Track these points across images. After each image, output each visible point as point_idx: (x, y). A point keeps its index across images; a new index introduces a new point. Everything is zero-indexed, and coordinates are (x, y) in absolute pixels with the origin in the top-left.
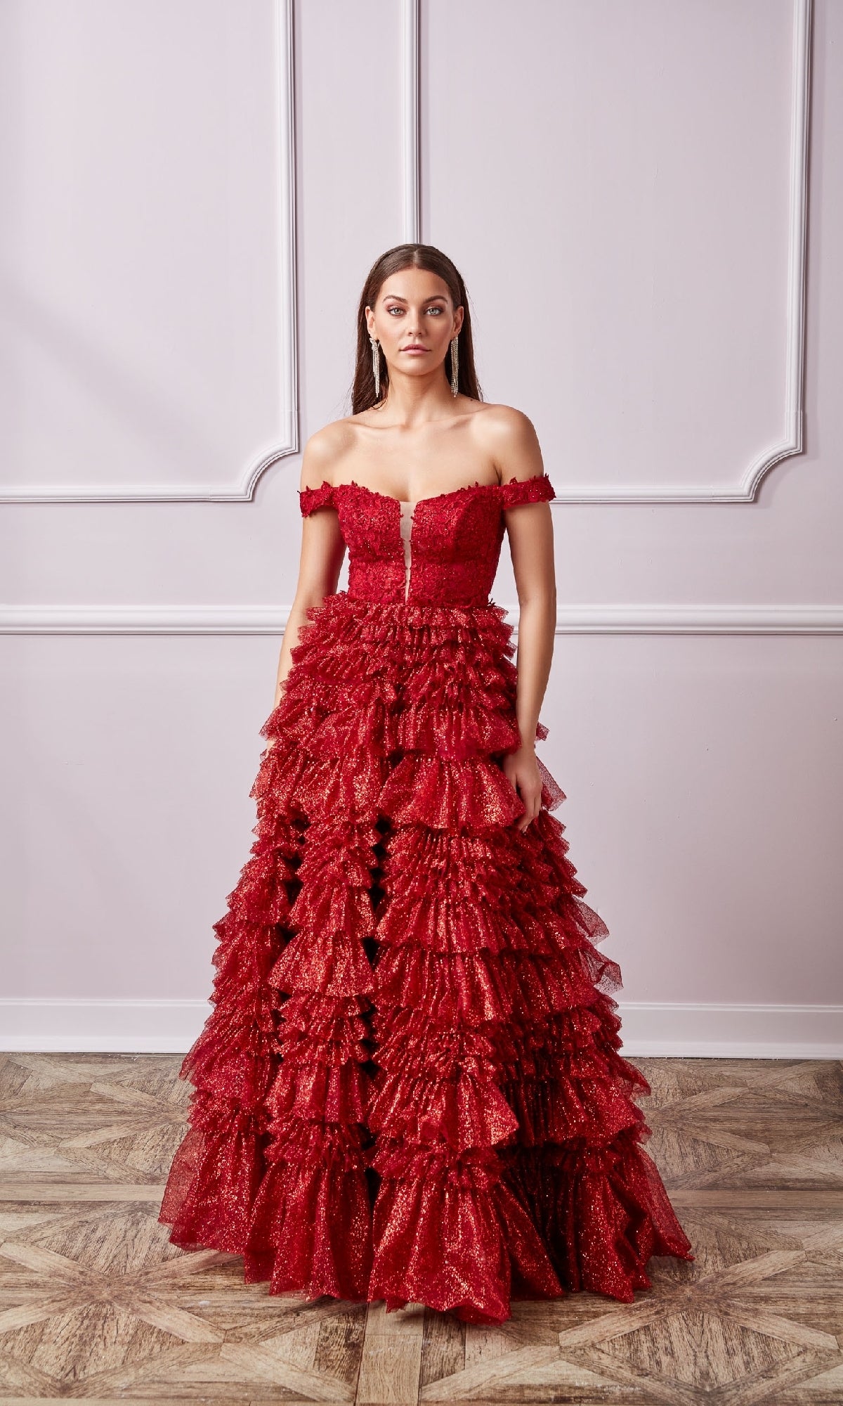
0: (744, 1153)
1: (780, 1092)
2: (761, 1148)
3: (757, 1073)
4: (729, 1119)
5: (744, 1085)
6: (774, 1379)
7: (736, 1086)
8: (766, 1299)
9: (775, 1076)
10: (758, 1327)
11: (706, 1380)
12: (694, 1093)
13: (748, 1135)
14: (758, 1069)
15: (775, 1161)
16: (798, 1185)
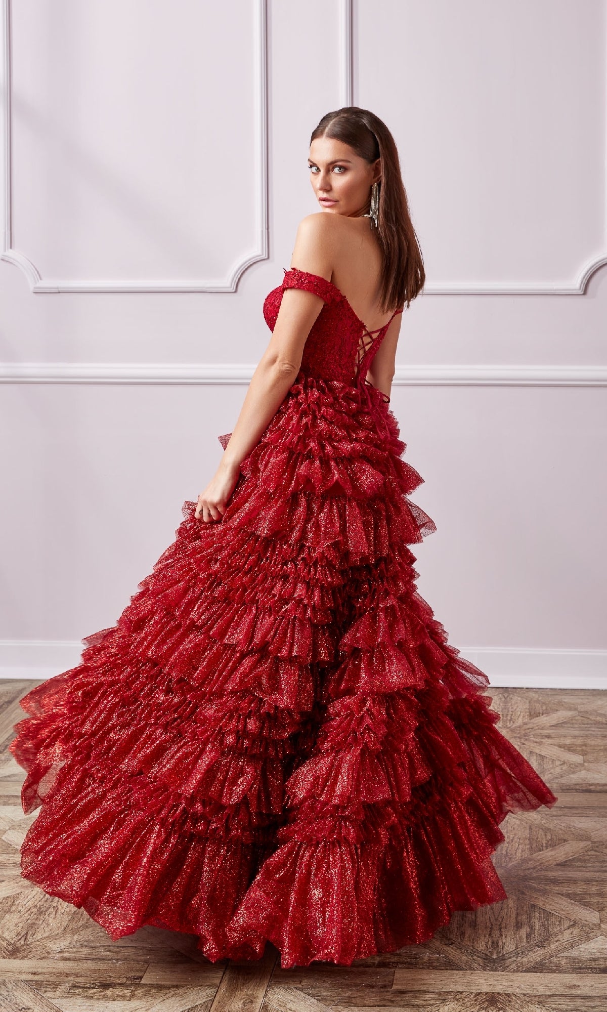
0: (564, 763)
1: (601, 715)
2: (577, 759)
3: (587, 700)
4: (560, 736)
5: (576, 709)
6: (546, 948)
7: (570, 709)
8: (555, 881)
9: (600, 702)
10: (544, 905)
11: (495, 949)
12: (538, 715)
13: (570, 749)
14: (589, 697)
15: (585, 769)
16: (599, 788)
